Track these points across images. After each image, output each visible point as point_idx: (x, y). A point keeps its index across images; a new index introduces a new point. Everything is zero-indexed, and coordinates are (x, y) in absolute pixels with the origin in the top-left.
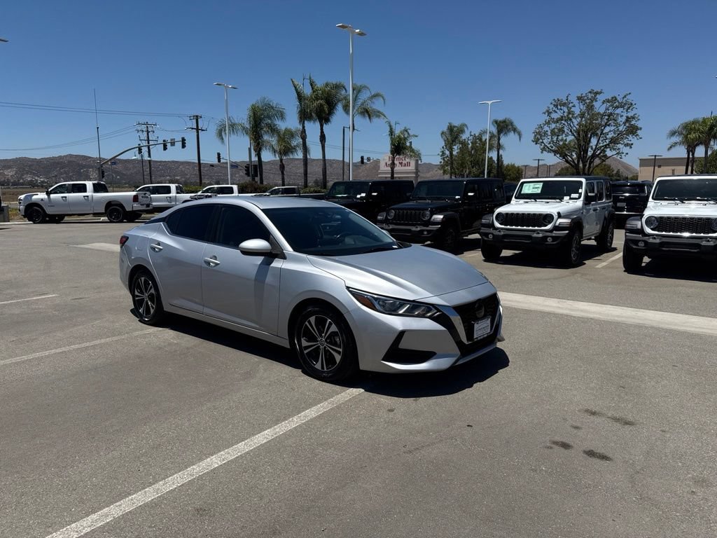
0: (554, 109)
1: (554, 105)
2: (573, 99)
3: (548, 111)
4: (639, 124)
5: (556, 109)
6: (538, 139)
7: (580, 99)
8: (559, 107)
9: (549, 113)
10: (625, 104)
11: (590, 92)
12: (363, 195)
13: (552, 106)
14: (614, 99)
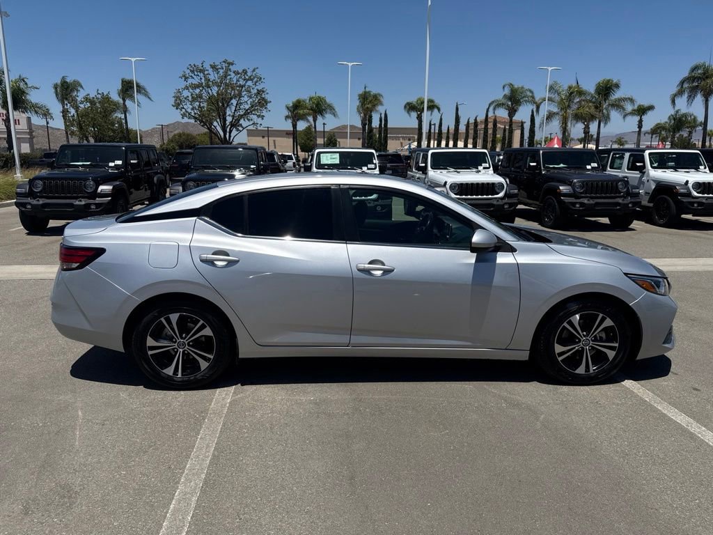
0: (191, 74)
1: (191, 71)
2: (207, 66)
3: (184, 76)
4: (268, 97)
5: (193, 75)
6: (179, 105)
7: (214, 67)
8: (196, 73)
9: (186, 79)
10: (254, 78)
11: (224, 62)
12: (119, 162)
13: (189, 71)
14: (245, 72)
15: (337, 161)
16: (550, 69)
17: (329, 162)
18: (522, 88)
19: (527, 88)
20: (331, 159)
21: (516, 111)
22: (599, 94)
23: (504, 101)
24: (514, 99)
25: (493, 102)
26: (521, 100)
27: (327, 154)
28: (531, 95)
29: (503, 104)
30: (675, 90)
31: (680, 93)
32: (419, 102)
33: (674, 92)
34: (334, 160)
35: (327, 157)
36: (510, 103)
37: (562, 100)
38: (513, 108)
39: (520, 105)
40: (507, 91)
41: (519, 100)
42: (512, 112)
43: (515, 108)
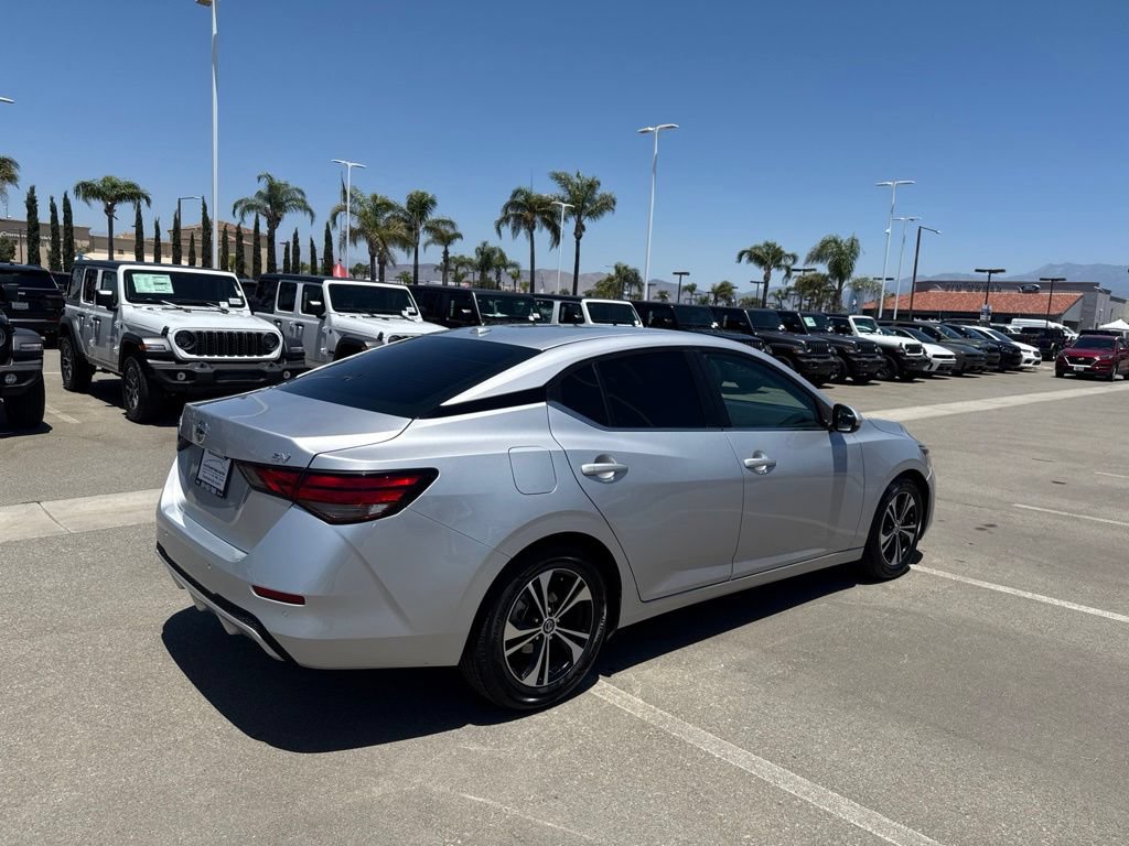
15: (170, 290)
16: (350, 165)
17: (153, 290)
18: (286, 185)
19: (295, 186)
20: (155, 284)
21: (279, 219)
22: (413, 211)
23: (260, 202)
24: (276, 201)
25: (240, 202)
26: (287, 204)
27: (146, 276)
28: (300, 197)
29: (259, 207)
30: (499, 215)
31: (505, 220)
32: (107, 184)
33: (498, 219)
34: (160, 287)
35: (146, 279)
36: (268, 206)
37: (366, 213)
38: (275, 215)
39: (285, 211)
40: (263, 187)
41: (283, 204)
42: (274, 222)
43: (278, 215)
